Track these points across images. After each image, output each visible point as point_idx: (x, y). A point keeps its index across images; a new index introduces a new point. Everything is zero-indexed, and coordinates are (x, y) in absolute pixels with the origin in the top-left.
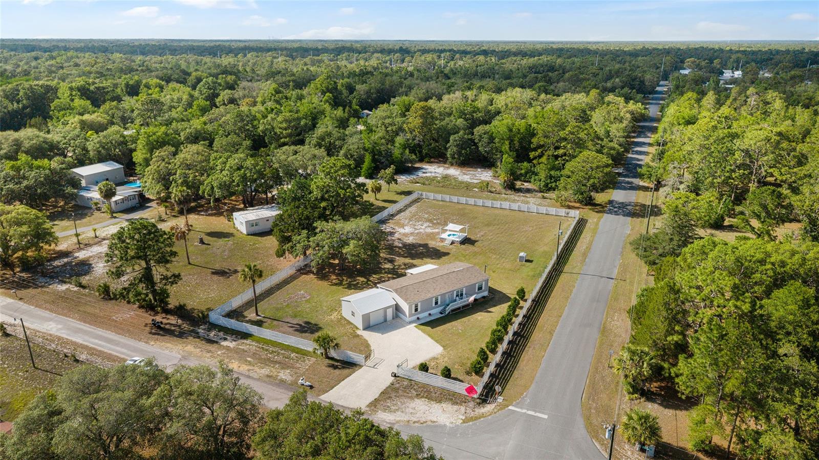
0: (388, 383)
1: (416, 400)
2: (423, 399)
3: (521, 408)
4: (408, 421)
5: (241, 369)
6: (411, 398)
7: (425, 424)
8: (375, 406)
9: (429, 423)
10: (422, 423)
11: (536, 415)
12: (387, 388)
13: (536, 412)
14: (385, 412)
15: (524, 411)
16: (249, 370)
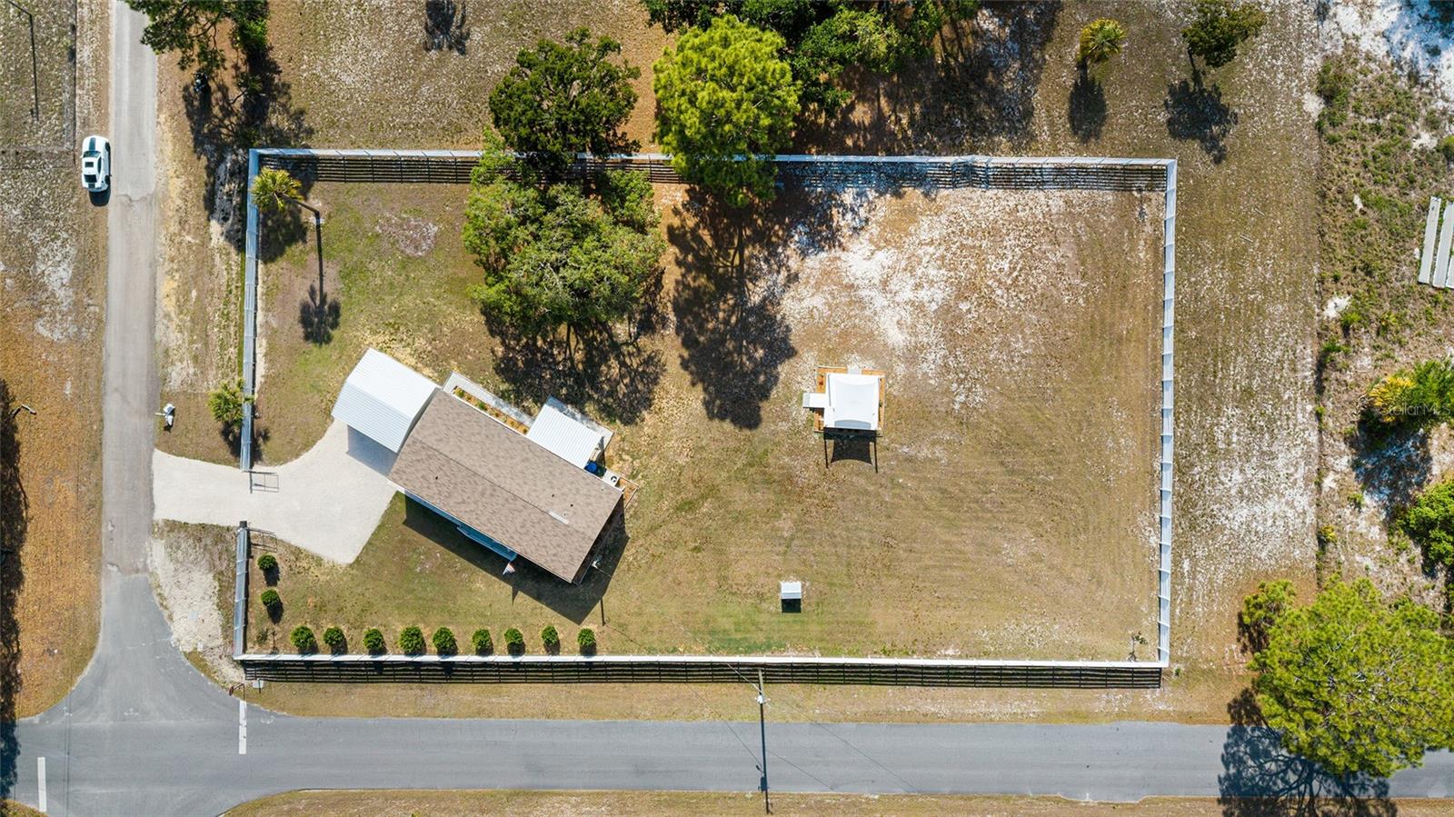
0: (224, 523)
1: (211, 576)
2: (216, 584)
3: (247, 717)
4: (159, 586)
5: (165, 301)
6: (212, 567)
7: (161, 609)
8: (171, 530)
9: (166, 613)
10: (162, 604)
11: (241, 738)
12: (217, 526)
13: (248, 736)
14: (166, 548)
15: (243, 722)
16: (167, 315)
